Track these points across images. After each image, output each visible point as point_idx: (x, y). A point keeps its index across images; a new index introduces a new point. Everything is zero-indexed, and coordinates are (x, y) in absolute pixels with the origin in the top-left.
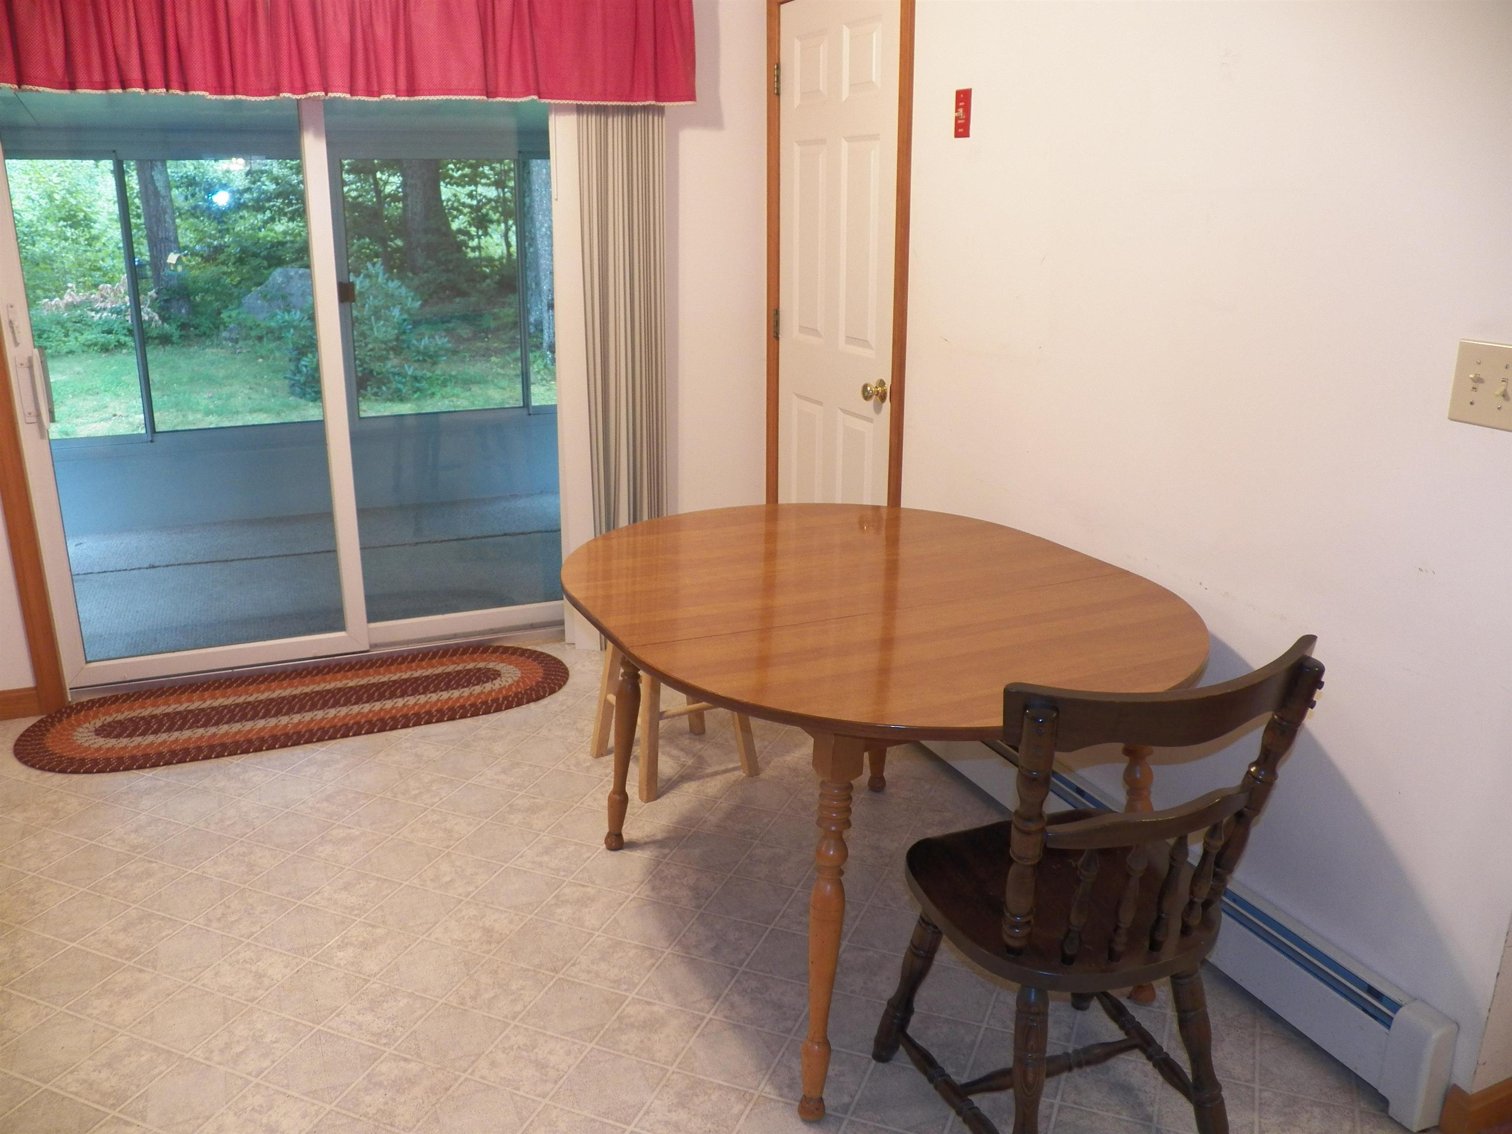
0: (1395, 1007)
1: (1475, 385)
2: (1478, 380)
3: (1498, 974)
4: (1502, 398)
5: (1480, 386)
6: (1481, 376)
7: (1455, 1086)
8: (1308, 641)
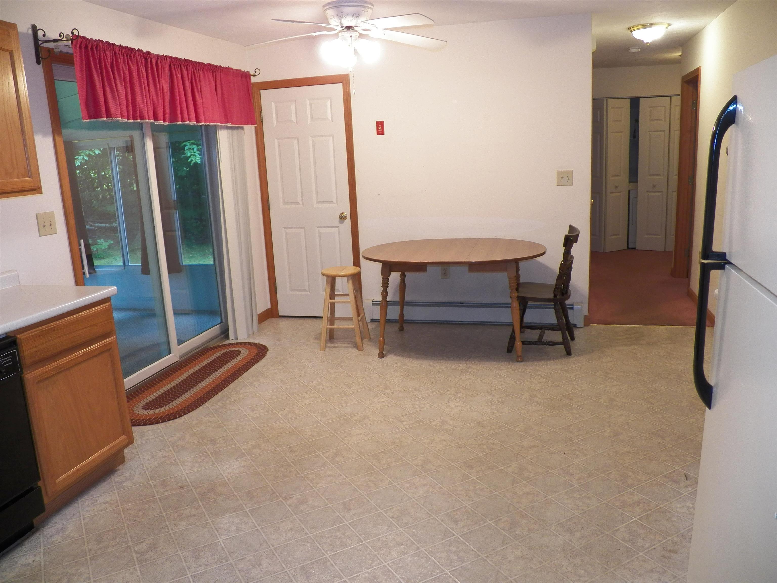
0: (573, 305)
1: (561, 178)
4: (568, 180)
6: (563, 176)
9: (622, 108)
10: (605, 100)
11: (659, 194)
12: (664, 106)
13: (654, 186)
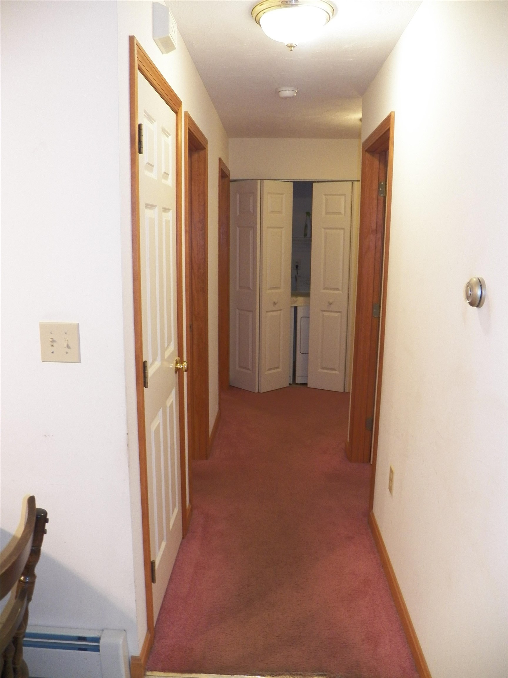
0: (97, 640)
1: (52, 344)
2: (53, 341)
3: (136, 600)
4: (67, 348)
5: (55, 344)
6: (54, 339)
7: (132, 656)
8: (31, 501)
9: (283, 194)
10: (259, 181)
11: (336, 314)
12: (345, 195)
13: (330, 304)
